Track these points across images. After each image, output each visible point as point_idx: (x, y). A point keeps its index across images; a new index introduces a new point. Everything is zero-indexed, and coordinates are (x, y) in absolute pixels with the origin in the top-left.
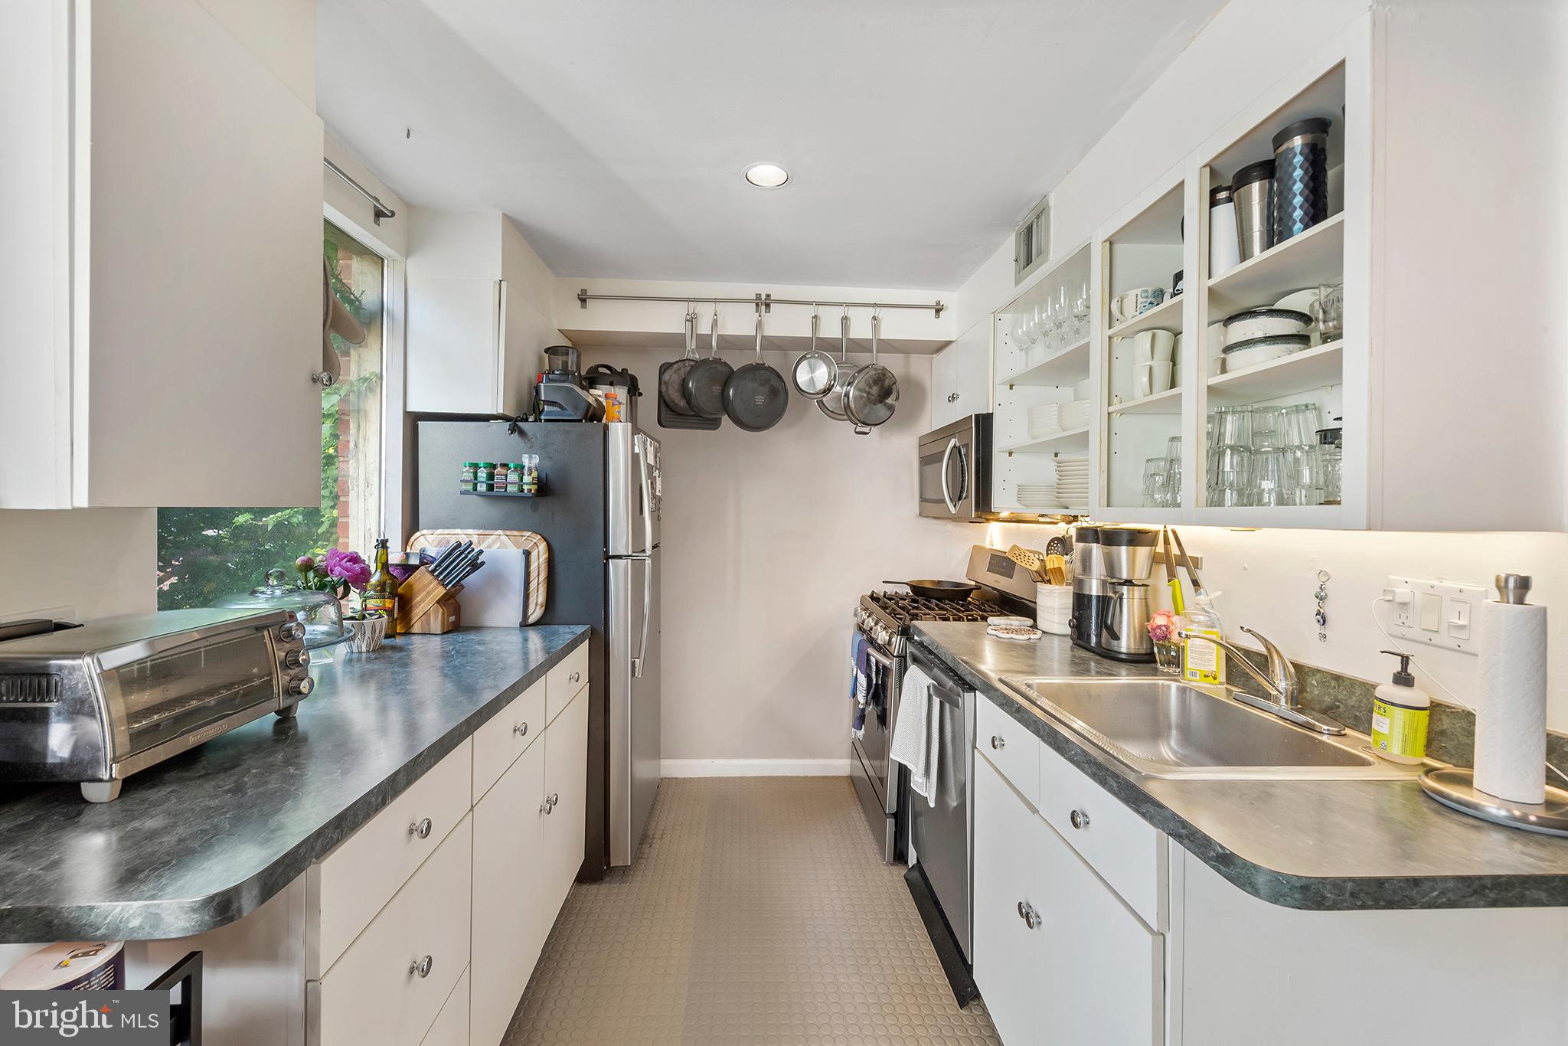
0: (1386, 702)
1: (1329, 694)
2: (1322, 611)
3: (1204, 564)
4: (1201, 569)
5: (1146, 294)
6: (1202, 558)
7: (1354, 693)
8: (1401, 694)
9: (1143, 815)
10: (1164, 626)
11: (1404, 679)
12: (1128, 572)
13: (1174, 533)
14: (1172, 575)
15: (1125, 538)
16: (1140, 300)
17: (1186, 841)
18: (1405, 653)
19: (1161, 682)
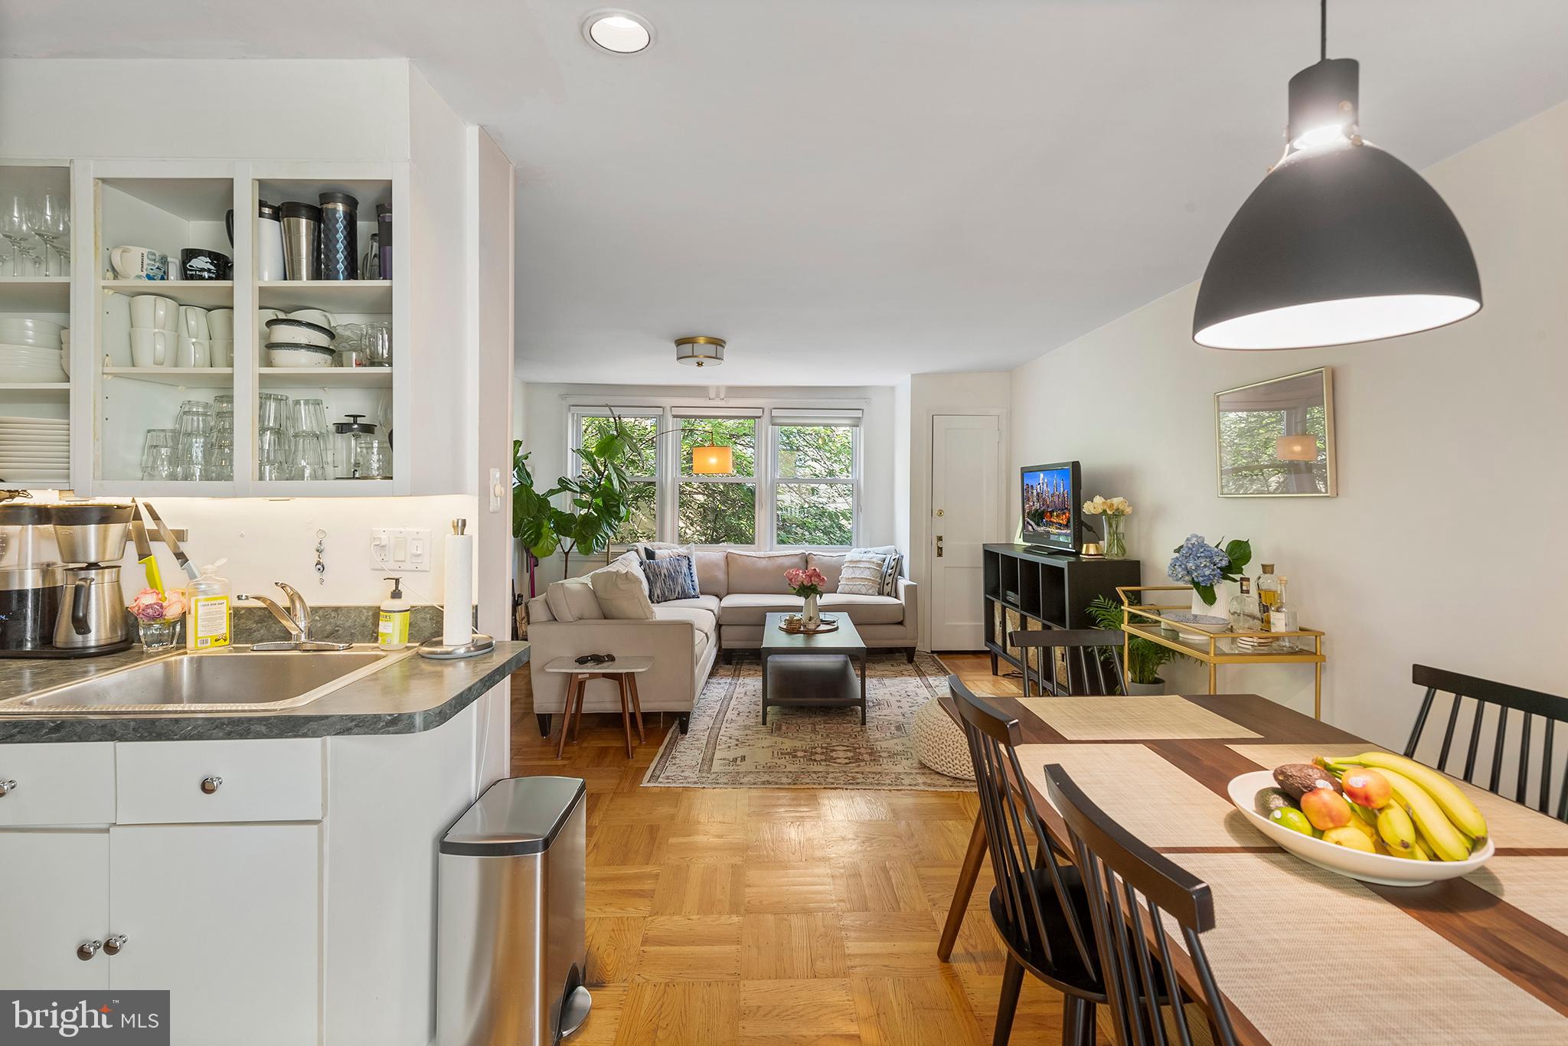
0: (390, 612)
1: (330, 623)
2: (321, 561)
3: (190, 537)
4: (187, 541)
5: (153, 257)
6: (187, 530)
7: (350, 617)
8: (397, 604)
9: (305, 736)
10: (155, 604)
11: (396, 594)
12: (97, 554)
13: (149, 508)
14: (144, 554)
15: (95, 516)
16: (146, 261)
17: (355, 730)
18: (396, 577)
19: (173, 659)
